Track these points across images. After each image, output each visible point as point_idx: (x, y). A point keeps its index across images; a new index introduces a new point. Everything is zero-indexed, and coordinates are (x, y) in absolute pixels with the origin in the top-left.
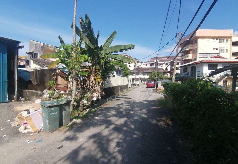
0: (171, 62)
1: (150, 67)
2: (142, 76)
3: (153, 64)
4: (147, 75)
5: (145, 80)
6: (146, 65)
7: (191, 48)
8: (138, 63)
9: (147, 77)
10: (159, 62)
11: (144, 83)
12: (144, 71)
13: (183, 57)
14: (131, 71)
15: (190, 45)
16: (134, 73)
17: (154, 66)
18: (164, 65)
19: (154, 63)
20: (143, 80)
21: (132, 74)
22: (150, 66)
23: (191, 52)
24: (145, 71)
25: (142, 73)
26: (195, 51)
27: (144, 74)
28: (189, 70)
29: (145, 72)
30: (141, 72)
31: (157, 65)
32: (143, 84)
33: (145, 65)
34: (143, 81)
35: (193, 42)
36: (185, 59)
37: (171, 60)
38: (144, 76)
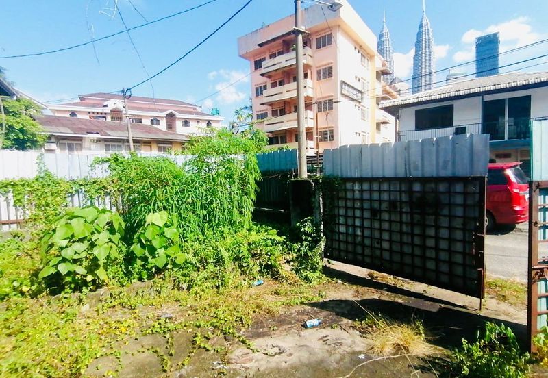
0: (167, 115)
7: (310, 61)
15: (308, 50)
18: (146, 122)
19: (108, 110)
26: (325, 72)
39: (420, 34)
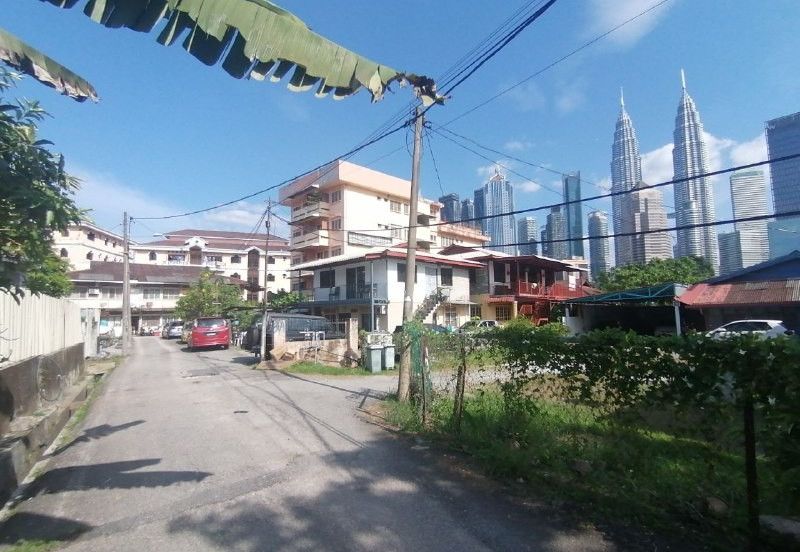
0: (250, 252)
1: (168, 263)
2: (138, 300)
3: (183, 254)
4: (161, 295)
5: (153, 318)
6: (153, 256)
7: (324, 214)
8: (110, 244)
9: (163, 302)
10: (204, 249)
11: (147, 330)
12: (148, 278)
13: (298, 239)
14: (76, 274)
15: (323, 204)
16: (92, 285)
17: (186, 262)
18: (227, 260)
19: (187, 248)
20: (145, 319)
21: (82, 288)
22: (170, 259)
23: (324, 224)
24: (153, 278)
25: (138, 286)
26: (336, 225)
27: (147, 289)
28: (341, 281)
29: (150, 281)
30: (136, 282)
31: (200, 257)
32: (142, 334)
33: (147, 255)
34: (141, 321)
35: (330, 197)
36: (306, 244)
37: (248, 246)
38: (145, 297)
39: (680, 119)
